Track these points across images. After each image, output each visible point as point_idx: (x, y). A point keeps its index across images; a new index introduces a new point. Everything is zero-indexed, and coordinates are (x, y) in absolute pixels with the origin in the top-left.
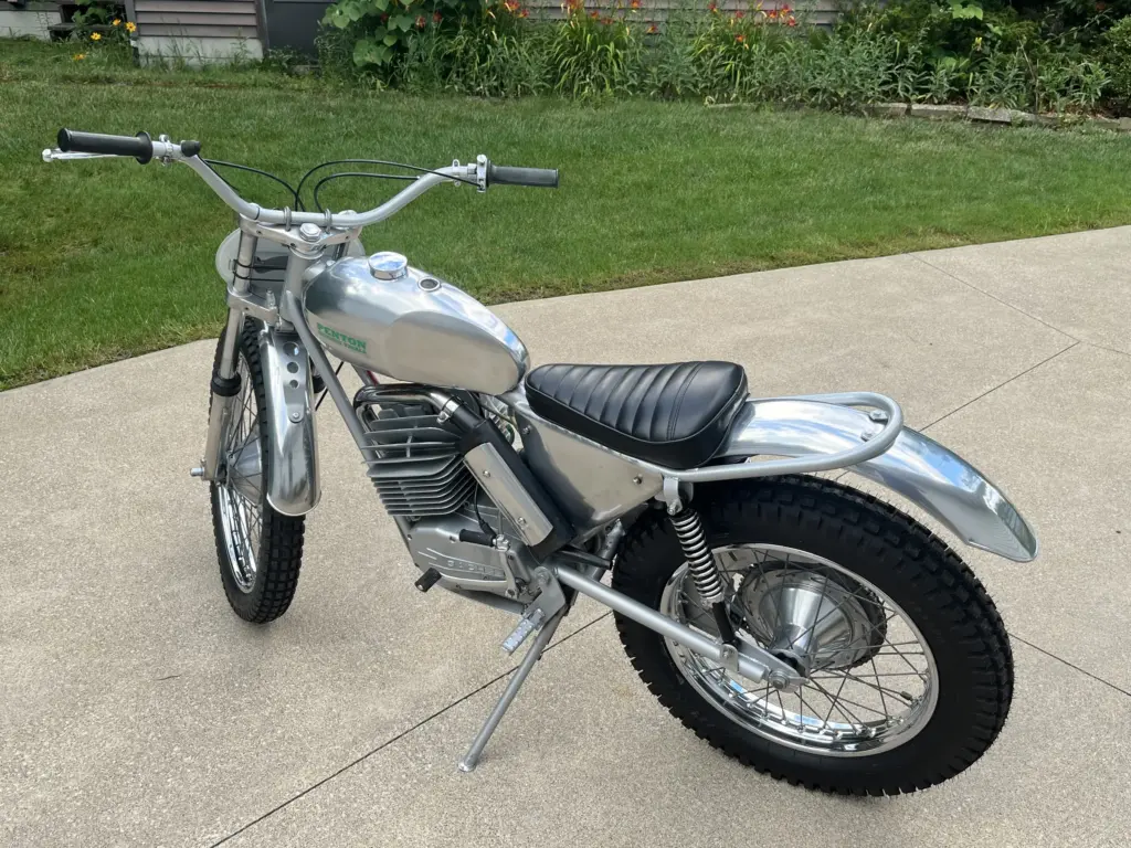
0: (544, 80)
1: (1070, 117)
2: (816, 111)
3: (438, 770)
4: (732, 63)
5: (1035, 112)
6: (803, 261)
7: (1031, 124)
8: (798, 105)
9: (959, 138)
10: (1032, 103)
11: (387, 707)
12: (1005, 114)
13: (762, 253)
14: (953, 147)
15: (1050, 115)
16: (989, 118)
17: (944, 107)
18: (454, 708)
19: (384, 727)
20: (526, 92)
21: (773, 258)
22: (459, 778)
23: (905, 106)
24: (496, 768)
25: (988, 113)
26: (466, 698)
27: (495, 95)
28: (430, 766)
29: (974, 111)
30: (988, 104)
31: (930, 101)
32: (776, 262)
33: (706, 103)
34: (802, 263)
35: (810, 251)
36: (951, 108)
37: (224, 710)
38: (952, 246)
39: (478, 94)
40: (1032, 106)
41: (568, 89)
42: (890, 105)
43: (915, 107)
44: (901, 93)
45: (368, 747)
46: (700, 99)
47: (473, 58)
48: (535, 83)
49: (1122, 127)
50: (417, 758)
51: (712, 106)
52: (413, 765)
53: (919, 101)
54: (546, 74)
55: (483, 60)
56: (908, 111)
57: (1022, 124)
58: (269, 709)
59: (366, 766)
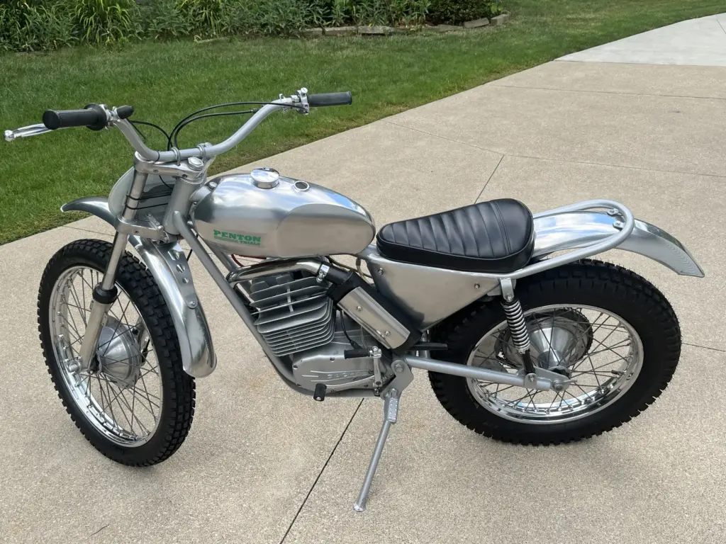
0: (74, 36)
1: (413, 28)
2: (268, 38)
3: (343, 517)
4: (206, 12)
5: (393, 26)
6: (325, 134)
7: (395, 33)
8: (256, 35)
9: (363, 46)
10: (390, 21)
11: (279, 489)
12: (380, 29)
13: (299, 133)
14: (363, 51)
15: (401, 27)
16: (371, 32)
17: (344, 28)
18: (323, 474)
19: (288, 503)
20: (61, 45)
21: (307, 135)
22: (360, 517)
23: (321, 29)
24: (378, 502)
25: (369, 29)
26: (326, 465)
27: (38, 50)
28: (336, 517)
29: (361, 29)
30: (367, 24)
31: (335, 25)
32: (311, 138)
33: (195, 40)
34: (325, 136)
35: (326, 127)
36: (349, 28)
37: (162, 536)
38: (401, 111)
39: (24, 50)
40: (391, 22)
41: (92, 40)
42: (312, 30)
43: (327, 29)
44: (317, 22)
45: (286, 521)
46: (190, 37)
47: (14, 24)
48: (67, 38)
49: (441, 30)
50: (325, 515)
51: (200, 42)
52: (325, 521)
53: (328, 26)
54: (73, 31)
55: (23, 24)
56: (324, 32)
57: (390, 34)
58: (197, 523)
59: (295, 533)
